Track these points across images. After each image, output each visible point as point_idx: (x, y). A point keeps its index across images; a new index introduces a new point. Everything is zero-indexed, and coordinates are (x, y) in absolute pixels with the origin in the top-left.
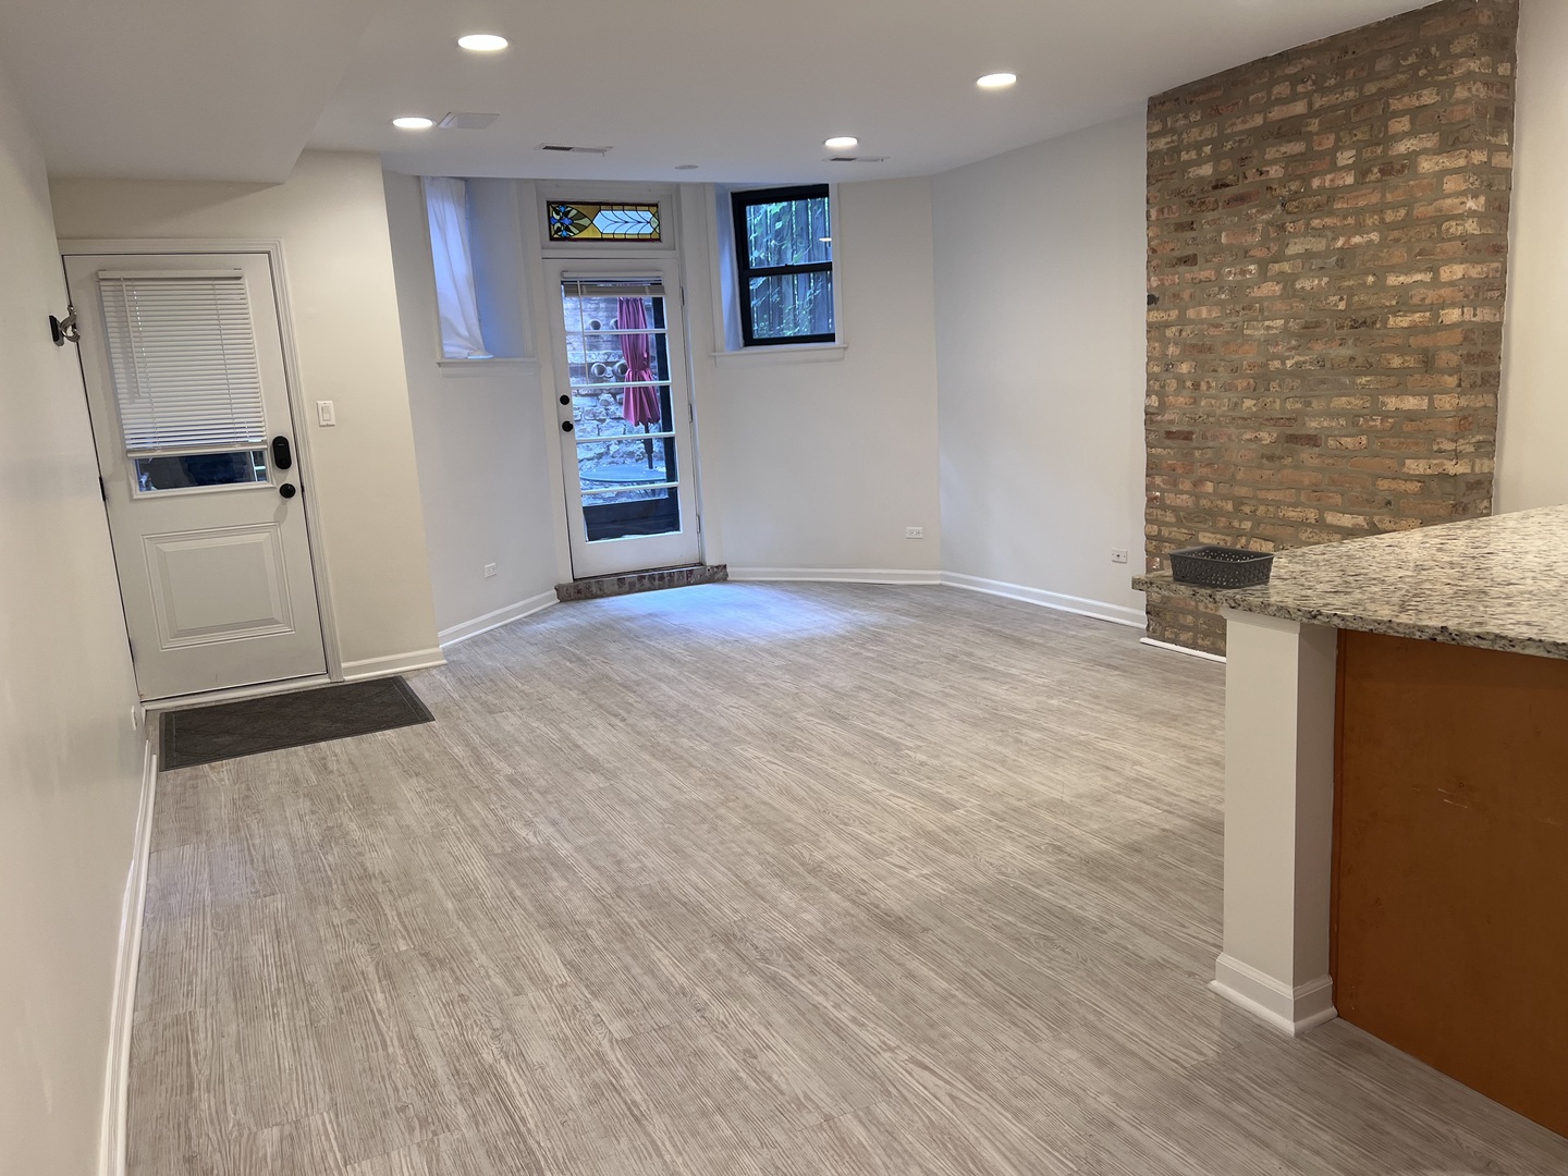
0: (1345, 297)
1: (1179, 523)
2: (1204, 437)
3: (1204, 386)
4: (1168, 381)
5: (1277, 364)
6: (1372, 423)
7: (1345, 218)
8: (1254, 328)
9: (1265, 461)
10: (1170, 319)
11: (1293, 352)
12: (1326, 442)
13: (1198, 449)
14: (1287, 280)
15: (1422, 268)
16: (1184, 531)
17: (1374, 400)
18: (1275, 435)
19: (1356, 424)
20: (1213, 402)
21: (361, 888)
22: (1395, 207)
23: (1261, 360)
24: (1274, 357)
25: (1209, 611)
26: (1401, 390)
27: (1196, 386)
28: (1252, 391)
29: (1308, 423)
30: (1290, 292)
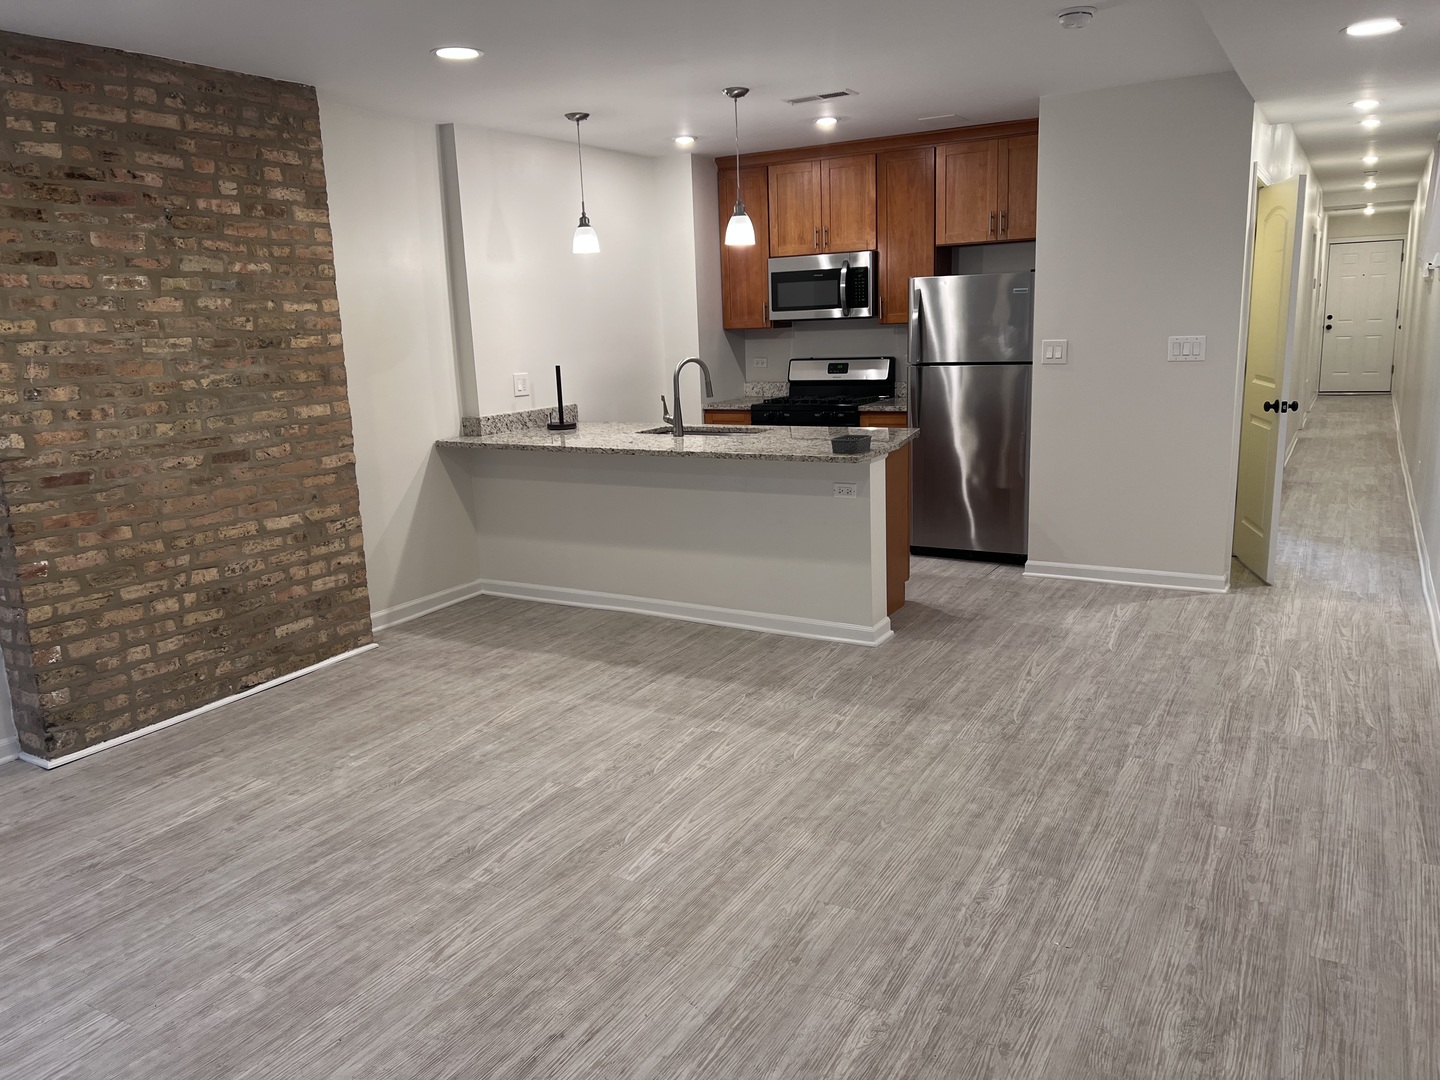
0: (251, 319)
1: (86, 589)
2: (110, 475)
3: (97, 415)
4: (38, 413)
5: (191, 383)
6: (292, 431)
7: (237, 244)
8: (155, 345)
9: (195, 487)
10: (22, 331)
11: (207, 371)
12: (254, 453)
13: (101, 491)
14: (188, 297)
15: (310, 299)
16: (96, 596)
17: (290, 411)
18: (201, 457)
19: (278, 434)
20: (115, 432)
21: (1221, 915)
22: (281, 244)
23: (171, 380)
24: (186, 377)
25: (149, 675)
26: (308, 400)
27: (85, 415)
28: (165, 415)
29: (234, 440)
30: (191, 309)
